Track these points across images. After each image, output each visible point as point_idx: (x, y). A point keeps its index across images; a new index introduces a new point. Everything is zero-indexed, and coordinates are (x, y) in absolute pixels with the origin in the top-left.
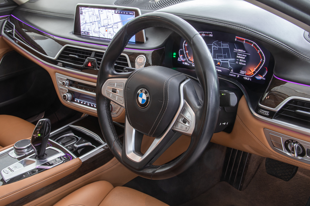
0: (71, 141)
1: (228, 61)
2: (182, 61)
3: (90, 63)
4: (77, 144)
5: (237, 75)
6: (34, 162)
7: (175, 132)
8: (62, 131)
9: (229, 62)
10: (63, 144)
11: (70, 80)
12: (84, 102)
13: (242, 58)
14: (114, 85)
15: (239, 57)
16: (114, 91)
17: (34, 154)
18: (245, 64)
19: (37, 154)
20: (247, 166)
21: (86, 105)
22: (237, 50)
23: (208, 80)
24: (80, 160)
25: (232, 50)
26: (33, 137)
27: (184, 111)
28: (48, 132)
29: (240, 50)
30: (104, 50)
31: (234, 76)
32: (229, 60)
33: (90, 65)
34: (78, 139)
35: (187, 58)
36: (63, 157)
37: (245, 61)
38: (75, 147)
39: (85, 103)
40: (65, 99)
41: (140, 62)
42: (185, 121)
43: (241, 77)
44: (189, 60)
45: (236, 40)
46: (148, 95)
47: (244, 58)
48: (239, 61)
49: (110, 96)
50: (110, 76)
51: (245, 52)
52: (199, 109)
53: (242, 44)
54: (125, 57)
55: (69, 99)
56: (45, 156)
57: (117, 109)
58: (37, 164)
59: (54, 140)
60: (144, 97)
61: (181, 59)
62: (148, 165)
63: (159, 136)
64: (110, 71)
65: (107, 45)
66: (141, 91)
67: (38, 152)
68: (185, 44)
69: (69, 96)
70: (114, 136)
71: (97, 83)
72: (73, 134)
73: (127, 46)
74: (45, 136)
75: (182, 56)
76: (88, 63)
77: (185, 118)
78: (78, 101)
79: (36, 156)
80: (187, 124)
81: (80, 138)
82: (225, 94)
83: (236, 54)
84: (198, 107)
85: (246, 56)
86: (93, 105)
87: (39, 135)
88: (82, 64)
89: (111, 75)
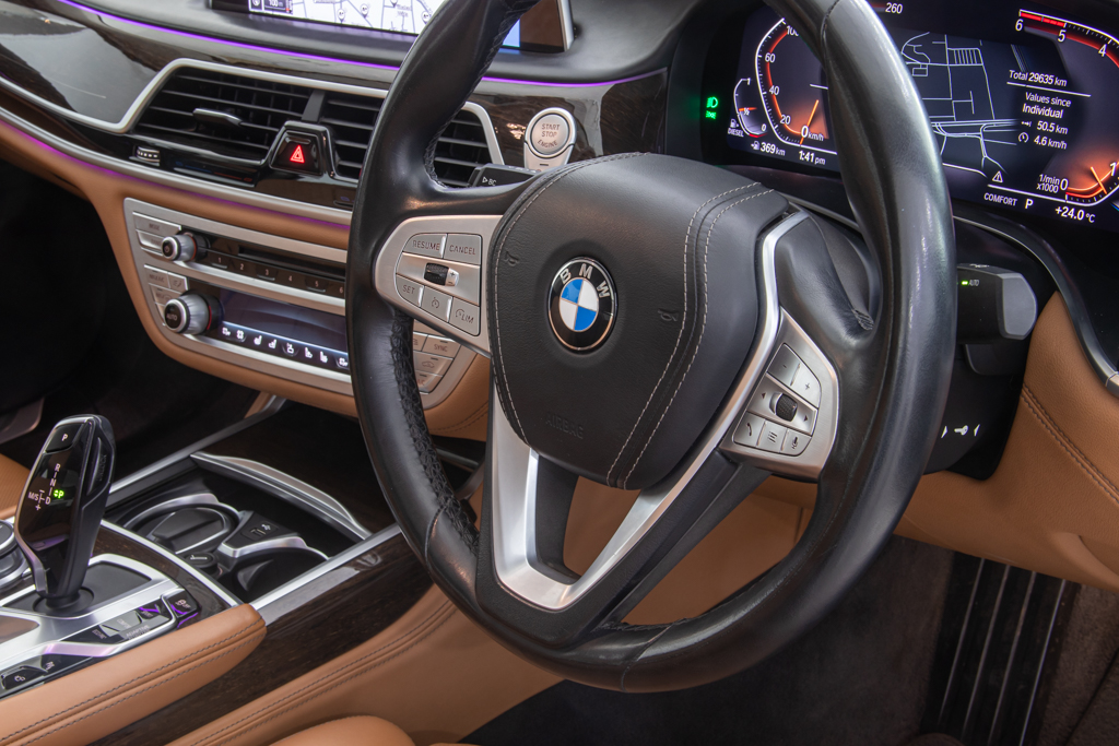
0: (202, 531)
1: (976, 129)
2: (752, 138)
3: (298, 151)
4: (235, 543)
5: (1022, 199)
6: (29, 626)
7: (736, 465)
8: (157, 480)
9: (985, 135)
10: (168, 544)
11: (197, 234)
12: (271, 340)
13: (1048, 112)
14: (436, 246)
15: (1035, 110)
16: (436, 275)
17: (32, 588)
18: (1063, 145)
19: (44, 588)
20: (1053, 659)
21: (280, 351)
22: (1024, 77)
23: (901, 210)
24: (256, 613)
25: (1000, 77)
26: (28, 505)
27: (780, 359)
28: (102, 483)
29: (1038, 78)
30: (384, 85)
31: (1010, 201)
32: (984, 124)
33: (298, 156)
34: (234, 520)
35: (776, 119)
36: (173, 600)
37: (1064, 130)
38: (224, 558)
39: (273, 345)
40: (173, 324)
41: (548, 140)
42: (787, 408)
43: (1045, 208)
44: (782, 130)
45: (1019, 26)
46: (606, 289)
47: (1059, 115)
48: (1033, 132)
49: (418, 300)
50: (416, 204)
51: (1063, 82)
52: (859, 352)
53: (1051, 47)
54: (473, 117)
55: (194, 323)
56: (83, 596)
57: (432, 368)
58: (45, 637)
59: (120, 523)
60: (589, 298)
61: (743, 124)
62: (605, 624)
63: (655, 487)
64: (415, 184)
65: (397, 64)
66: (575, 270)
67: (53, 579)
68: (763, 53)
69: (194, 309)
70: (434, 490)
71: (350, 249)
72: (208, 497)
73: (494, 67)
74: (85, 498)
75: (747, 111)
76: (290, 148)
77: (785, 395)
78: (240, 335)
79: (42, 595)
80: (798, 421)
81: (244, 516)
82: (976, 282)
83: (1019, 96)
84: (853, 342)
85: (1068, 103)
86: (316, 353)
87: (59, 494)
88: (261, 154)
89: (421, 199)
